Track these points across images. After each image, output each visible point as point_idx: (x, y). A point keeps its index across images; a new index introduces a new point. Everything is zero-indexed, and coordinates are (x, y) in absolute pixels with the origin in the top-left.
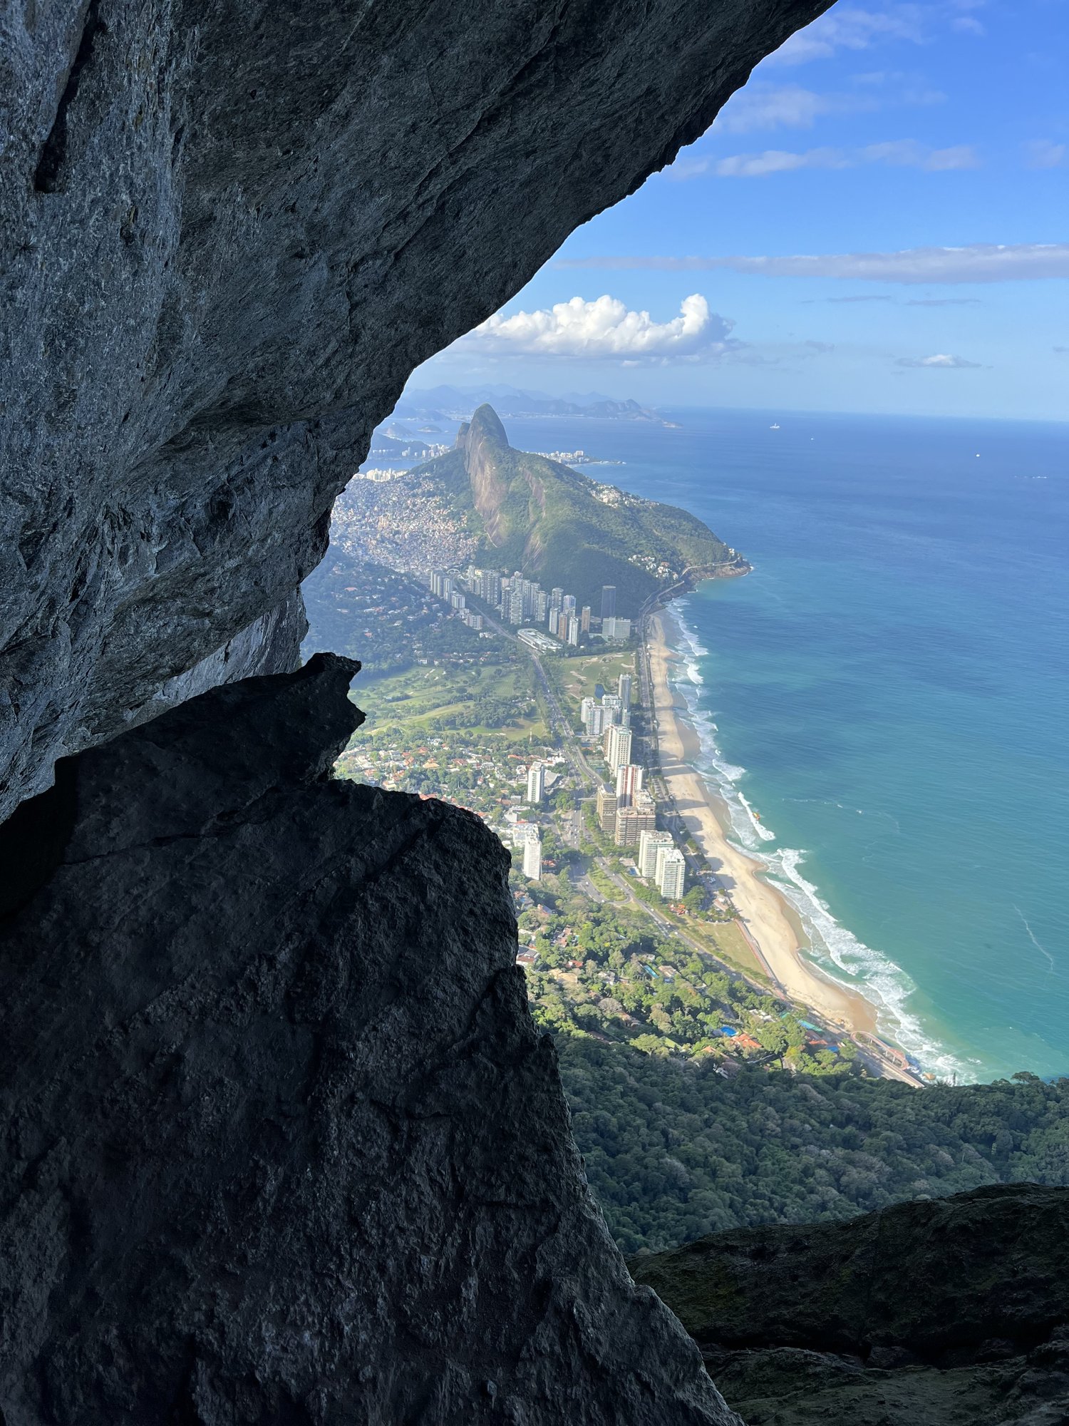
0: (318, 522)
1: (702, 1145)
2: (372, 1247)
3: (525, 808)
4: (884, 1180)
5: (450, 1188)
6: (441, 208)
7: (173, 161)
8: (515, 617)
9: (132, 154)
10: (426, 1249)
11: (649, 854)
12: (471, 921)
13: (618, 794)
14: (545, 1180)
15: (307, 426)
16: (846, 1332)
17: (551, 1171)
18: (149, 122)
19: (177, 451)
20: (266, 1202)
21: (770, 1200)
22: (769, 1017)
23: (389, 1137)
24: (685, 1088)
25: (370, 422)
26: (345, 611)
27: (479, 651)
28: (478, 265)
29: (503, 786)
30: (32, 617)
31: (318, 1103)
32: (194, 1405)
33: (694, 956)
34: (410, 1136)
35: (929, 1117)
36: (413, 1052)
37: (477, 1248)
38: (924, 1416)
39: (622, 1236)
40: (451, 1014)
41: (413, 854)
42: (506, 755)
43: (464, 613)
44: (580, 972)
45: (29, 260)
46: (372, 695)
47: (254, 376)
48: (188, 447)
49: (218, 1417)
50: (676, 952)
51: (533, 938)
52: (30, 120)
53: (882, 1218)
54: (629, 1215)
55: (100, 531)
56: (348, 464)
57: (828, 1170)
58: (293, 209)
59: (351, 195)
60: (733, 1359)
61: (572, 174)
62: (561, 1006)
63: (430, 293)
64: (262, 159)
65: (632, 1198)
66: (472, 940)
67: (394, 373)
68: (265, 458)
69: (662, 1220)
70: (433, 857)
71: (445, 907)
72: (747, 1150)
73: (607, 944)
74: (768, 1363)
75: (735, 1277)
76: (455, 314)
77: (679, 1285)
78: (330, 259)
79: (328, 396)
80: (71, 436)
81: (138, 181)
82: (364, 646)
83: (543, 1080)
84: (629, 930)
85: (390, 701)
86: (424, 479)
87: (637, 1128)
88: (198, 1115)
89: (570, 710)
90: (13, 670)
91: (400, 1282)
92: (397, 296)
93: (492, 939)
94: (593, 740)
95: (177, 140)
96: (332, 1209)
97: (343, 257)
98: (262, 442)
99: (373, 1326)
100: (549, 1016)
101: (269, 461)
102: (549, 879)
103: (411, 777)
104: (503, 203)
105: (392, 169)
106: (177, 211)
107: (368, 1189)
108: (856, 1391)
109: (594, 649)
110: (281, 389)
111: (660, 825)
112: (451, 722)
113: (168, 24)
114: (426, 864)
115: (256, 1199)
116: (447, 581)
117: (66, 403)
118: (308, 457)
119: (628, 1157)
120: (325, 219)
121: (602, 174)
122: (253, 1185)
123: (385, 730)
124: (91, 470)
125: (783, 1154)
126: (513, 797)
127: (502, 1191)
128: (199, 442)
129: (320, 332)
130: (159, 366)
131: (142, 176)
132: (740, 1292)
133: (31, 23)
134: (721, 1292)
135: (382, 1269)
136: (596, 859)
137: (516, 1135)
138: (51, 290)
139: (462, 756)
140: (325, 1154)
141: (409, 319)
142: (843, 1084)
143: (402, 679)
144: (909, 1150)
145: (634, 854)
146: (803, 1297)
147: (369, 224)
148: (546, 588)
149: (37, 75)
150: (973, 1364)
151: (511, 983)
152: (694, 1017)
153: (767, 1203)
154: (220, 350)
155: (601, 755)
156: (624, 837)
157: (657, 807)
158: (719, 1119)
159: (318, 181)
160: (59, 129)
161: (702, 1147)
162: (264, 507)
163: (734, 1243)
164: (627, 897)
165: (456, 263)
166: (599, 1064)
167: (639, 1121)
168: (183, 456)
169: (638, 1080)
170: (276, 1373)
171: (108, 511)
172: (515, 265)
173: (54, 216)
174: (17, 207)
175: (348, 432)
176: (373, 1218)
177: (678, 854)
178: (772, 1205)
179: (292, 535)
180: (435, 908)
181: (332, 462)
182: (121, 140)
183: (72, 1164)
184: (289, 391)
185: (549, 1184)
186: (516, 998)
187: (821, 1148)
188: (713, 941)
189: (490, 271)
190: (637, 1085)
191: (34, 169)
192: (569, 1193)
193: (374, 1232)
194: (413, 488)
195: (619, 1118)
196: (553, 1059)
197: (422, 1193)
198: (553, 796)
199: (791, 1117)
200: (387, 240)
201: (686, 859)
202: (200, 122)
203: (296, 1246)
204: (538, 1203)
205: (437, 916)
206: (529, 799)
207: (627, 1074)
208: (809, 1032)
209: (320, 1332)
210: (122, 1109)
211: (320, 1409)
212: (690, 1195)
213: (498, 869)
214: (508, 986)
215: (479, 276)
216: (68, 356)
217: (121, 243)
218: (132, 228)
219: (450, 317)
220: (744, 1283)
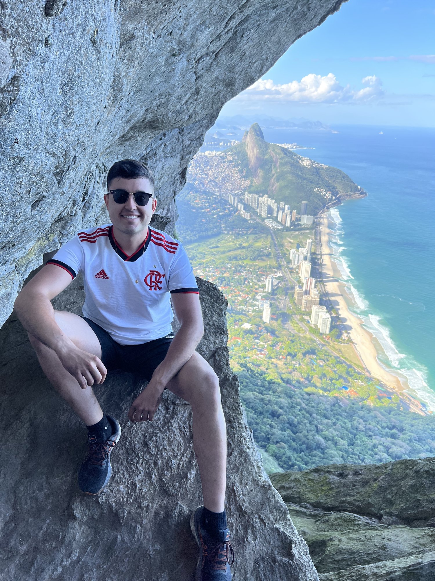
0: (182, 172)
1: (331, 432)
2: (152, 455)
3: (264, 294)
4: (407, 452)
5: (188, 434)
6: (235, 33)
7: (115, 10)
8: (264, 214)
9: (95, 4)
10: (175, 457)
11: (316, 315)
13: (304, 289)
15: (179, 131)
16: (373, 509)
17: (231, 431)
19: (125, 140)
21: (359, 456)
22: (363, 383)
23: (164, 412)
24: (326, 409)
25: (204, 129)
26: (194, 211)
27: (248, 228)
28: (251, 59)
29: (256, 285)
30: (66, 207)
32: (73, 510)
33: (333, 357)
34: (173, 412)
35: (429, 428)
38: (401, 545)
39: (297, 465)
42: (257, 272)
43: (243, 212)
44: (285, 360)
45: (50, 50)
46: (204, 246)
47: (156, 109)
48: (130, 139)
49: (82, 515)
50: (325, 355)
51: (266, 346)
53: (393, 465)
54: (300, 457)
55: (94, 174)
56: (195, 147)
57: (384, 446)
58: (171, 34)
59: (197, 28)
60: (326, 515)
61: (293, 17)
62: (276, 374)
63: (230, 72)
64: (154, 9)
65: (301, 451)
66: (207, 335)
67: (214, 107)
68: (161, 144)
69: (314, 460)
72: (350, 436)
73: (296, 350)
74: (339, 518)
75: (330, 483)
76: (240, 81)
77: (307, 485)
78: (187, 57)
79: (186, 117)
80: (73, 129)
81: (98, 17)
82: (202, 225)
83: (232, 393)
84: (306, 345)
85: (211, 248)
86: (229, 155)
87: (305, 424)
89: (285, 254)
90: (59, 229)
91: (162, 469)
92: (215, 73)
93: (216, 335)
94: (294, 267)
96: (137, 438)
97: (193, 56)
98: (160, 137)
99: (150, 485)
100: (271, 377)
101: (163, 146)
102: (274, 323)
103: (219, 279)
104: (263, 31)
105: (214, 16)
106: (118, 32)
107: (153, 432)
108: (374, 533)
109: (297, 228)
110: (166, 114)
111: (321, 303)
112: (235, 258)
116: (236, 199)
117: (70, 115)
118: (179, 144)
119: (301, 435)
120: (185, 39)
121: (306, 16)
123: (209, 260)
124: (83, 145)
125: (365, 439)
126: (260, 289)
128: (134, 137)
129: (183, 89)
130: (113, 102)
131: (100, 15)
132: (331, 489)
134: (323, 488)
135: (156, 464)
136: (293, 316)
138: (60, 64)
139: (239, 272)
141: (221, 83)
142: (393, 413)
143: (216, 239)
144: (419, 441)
145: (309, 314)
146: (357, 493)
147: (204, 41)
148: (277, 202)
150: (425, 527)
151: (222, 353)
152: (331, 381)
153: (357, 457)
154: (141, 97)
155: (298, 273)
156: (306, 307)
157: (320, 296)
158: (339, 423)
159: (182, 21)
161: (331, 433)
162: (160, 165)
163: (331, 470)
164: (305, 332)
165: (241, 58)
166: (291, 397)
167: (306, 421)
168: (128, 143)
169: (307, 405)
170: (107, 500)
171: (97, 166)
172: (267, 59)
173: (60, 31)
174: (37, 22)
175: (195, 133)
176: (154, 443)
177: (328, 315)
178: (359, 458)
179: (172, 177)
181: (188, 146)
183: (35, 412)
184: (170, 114)
186: (224, 359)
187: (381, 437)
188: (341, 352)
189: (256, 61)
190: (306, 407)
191: (44, 6)
193: (154, 449)
194: (224, 159)
195: (298, 419)
196: (237, 385)
197: (176, 435)
198: (276, 289)
199: (369, 424)
200: (212, 48)
201: (332, 317)
203: (121, 452)
206: (266, 290)
207: (302, 402)
208: (380, 391)
209: (127, 486)
211: (124, 516)
212: (326, 451)
213: (222, 307)
214: (221, 355)
215: (251, 64)
216: (70, 94)
217: (91, 45)
218: (96, 38)
219: (238, 82)
220: (333, 486)
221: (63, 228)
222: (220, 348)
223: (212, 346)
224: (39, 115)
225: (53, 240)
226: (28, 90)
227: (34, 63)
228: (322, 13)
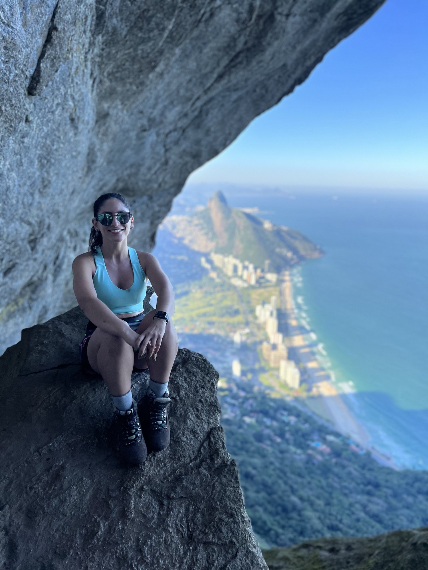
0: (152, 235)
1: (306, 492)
3: (234, 350)
5: (186, 534)
6: (201, 112)
7: (92, 91)
8: (230, 273)
9: (74, 86)
11: (285, 370)
12: (200, 405)
14: (232, 531)
15: (148, 198)
17: (234, 527)
18: (81, 73)
20: (98, 540)
23: (158, 508)
24: (300, 468)
29: (225, 341)
30: (37, 272)
31: (126, 491)
34: (168, 508)
36: (171, 467)
37: (198, 565)
40: (190, 449)
41: (175, 374)
42: (226, 329)
45: (30, 127)
47: (127, 178)
52: (25, 65)
53: (387, 537)
55: (65, 238)
56: (164, 213)
57: (360, 504)
59: (165, 107)
63: (196, 145)
64: (128, 90)
65: (277, 514)
66: (200, 414)
67: (182, 177)
70: (184, 375)
71: (189, 398)
72: (326, 495)
75: (321, 561)
76: (206, 153)
78: (157, 132)
79: (156, 186)
80: (49, 199)
81: (76, 97)
83: (231, 481)
86: (195, 219)
88: (70, 496)
89: (252, 311)
90: (29, 293)
92: (183, 146)
93: (209, 414)
94: (261, 323)
95: (94, 82)
96: (129, 544)
97: (162, 131)
106: (94, 110)
107: (147, 534)
109: (263, 286)
110: (137, 183)
111: (290, 358)
112: (204, 315)
113: (89, 34)
114: (180, 378)
115: (94, 537)
117: (47, 185)
118: (148, 210)
119: (276, 496)
120: (155, 116)
122: (93, 530)
126: (229, 345)
127: (211, 536)
129: (153, 160)
130: (88, 173)
131: (78, 95)
132: (323, 567)
133: (25, 24)
137: (218, 509)
138: (40, 139)
140: (128, 516)
141: (188, 155)
142: (366, 468)
145: (278, 370)
147: (173, 118)
148: (242, 261)
149: (27, 46)
151: (218, 434)
152: (303, 437)
154: (113, 167)
155: (264, 329)
156: (274, 363)
157: (288, 351)
158: (314, 481)
159: (152, 101)
160: (38, 70)
163: (321, 545)
165: (206, 133)
166: (264, 457)
169: (280, 464)
171: (68, 231)
172: (230, 134)
173: (41, 109)
174: (20, 101)
175: (164, 200)
176: (149, 549)
177: (296, 370)
179: (141, 240)
180: (184, 399)
181: (158, 212)
182: (69, 80)
183: (10, 518)
184: (140, 184)
185: (233, 534)
186: (220, 441)
187: (357, 495)
189: (219, 136)
190: (279, 466)
191: (27, 86)
192: (242, 538)
193: (149, 556)
194: (190, 223)
195: (272, 480)
196: (236, 471)
197: (173, 537)
200: (180, 124)
201: (300, 372)
202: (103, 75)
203: (111, 563)
204: (228, 543)
205: (184, 402)
207: (275, 461)
210: (35, 492)
212: (302, 513)
213: (213, 381)
214: (217, 436)
215: (216, 139)
216: (47, 166)
217: (69, 122)
218: (74, 116)
219: (204, 154)
220: (325, 564)
221: (33, 292)
222: (215, 429)
223: (206, 427)
224: (17, 186)
225: (23, 305)
226: (7, 163)
227: (14, 138)
228: (278, 95)
